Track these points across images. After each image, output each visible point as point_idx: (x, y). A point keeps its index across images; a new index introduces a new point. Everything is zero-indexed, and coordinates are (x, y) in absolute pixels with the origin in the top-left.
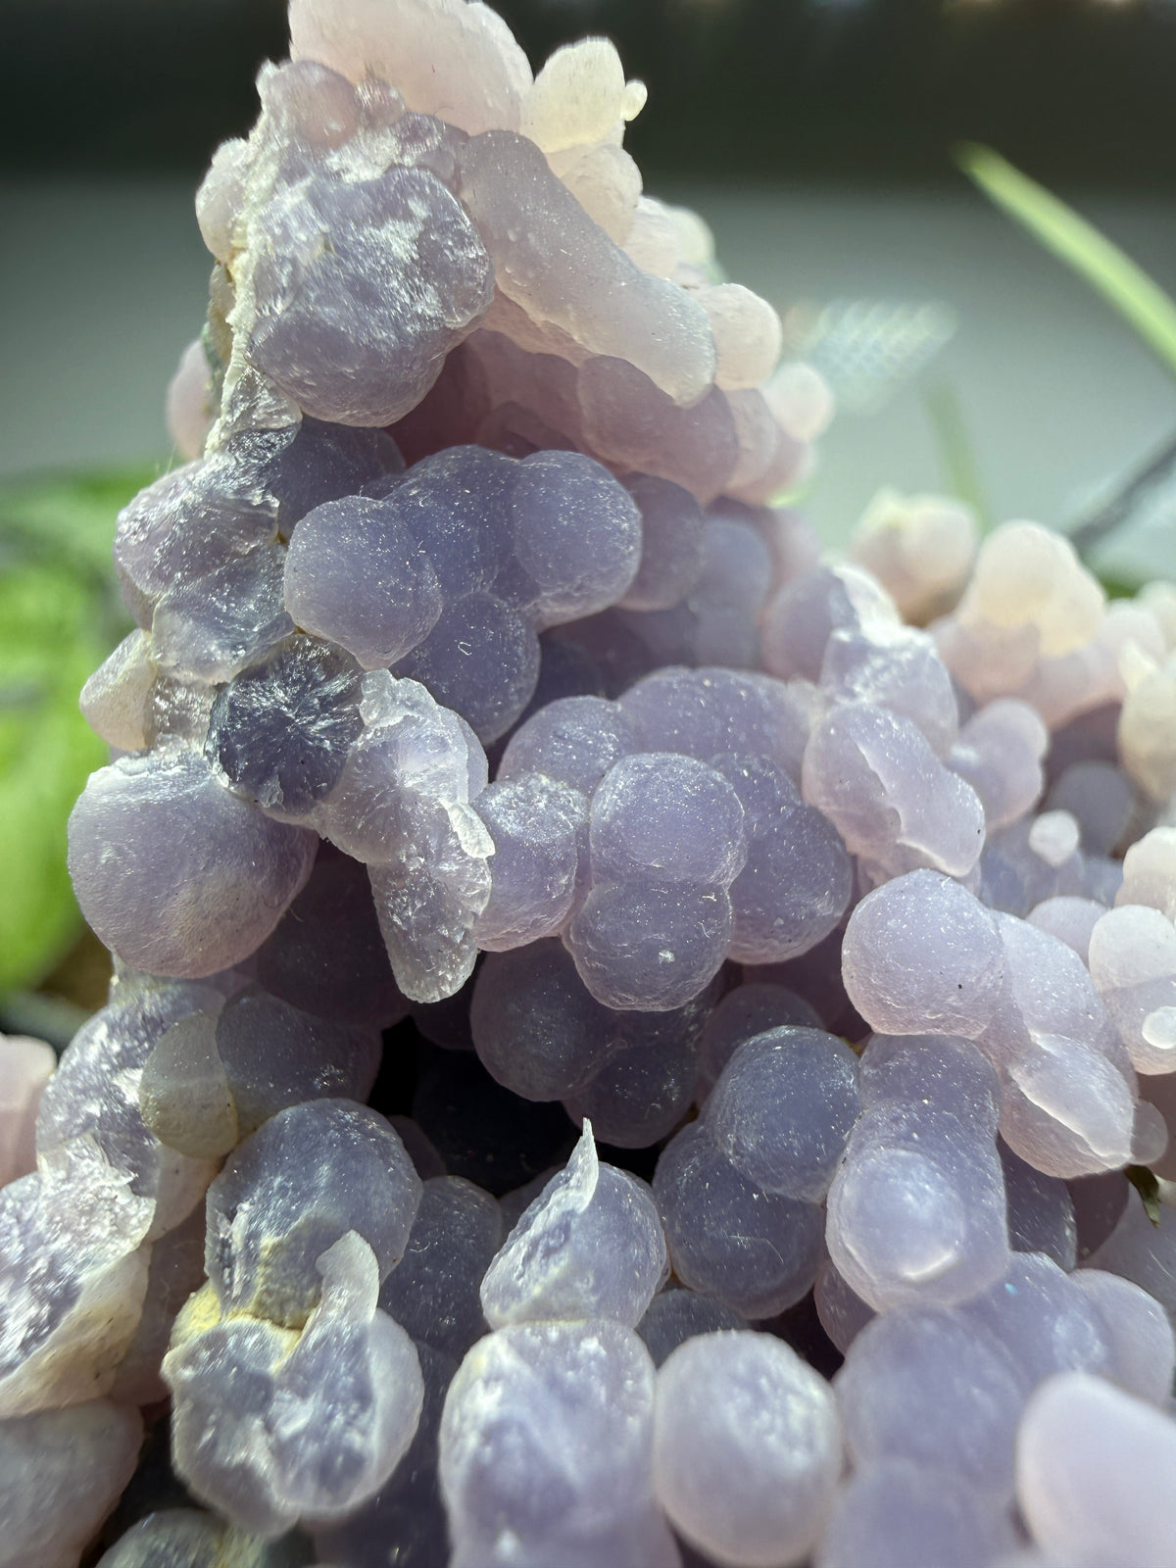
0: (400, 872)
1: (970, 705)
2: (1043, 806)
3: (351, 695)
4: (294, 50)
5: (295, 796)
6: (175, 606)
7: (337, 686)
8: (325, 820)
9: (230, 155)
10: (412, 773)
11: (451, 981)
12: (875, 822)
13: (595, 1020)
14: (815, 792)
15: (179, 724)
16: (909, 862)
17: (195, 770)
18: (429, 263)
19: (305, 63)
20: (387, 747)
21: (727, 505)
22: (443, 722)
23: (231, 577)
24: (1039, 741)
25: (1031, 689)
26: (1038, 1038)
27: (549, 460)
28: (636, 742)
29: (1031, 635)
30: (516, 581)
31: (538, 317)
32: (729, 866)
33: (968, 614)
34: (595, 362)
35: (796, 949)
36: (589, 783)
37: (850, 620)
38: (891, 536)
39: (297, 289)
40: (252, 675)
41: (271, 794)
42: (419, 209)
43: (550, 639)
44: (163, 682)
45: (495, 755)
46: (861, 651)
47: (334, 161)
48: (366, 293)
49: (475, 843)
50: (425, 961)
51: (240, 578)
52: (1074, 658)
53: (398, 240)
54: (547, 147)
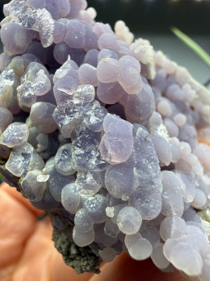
0: (43, 31)
5: (29, 25)
6: (12, 11)
7: (34, 11)
8: (33, 28)
23: (19, 6)
36: (66, 23)
41: (27, 25)
44: (11, 19)
49: (51, 22)
50: (46, 40)
51: (21, 5)
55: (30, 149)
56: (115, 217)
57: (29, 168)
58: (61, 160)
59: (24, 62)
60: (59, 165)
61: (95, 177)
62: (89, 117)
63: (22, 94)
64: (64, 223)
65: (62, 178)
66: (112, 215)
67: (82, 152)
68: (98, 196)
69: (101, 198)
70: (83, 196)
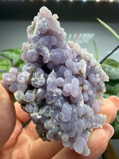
0: (45, 57)
1: (73, 53)
2: (76, 58)
3: (43, 47)
4: (40, 12)
5: (39, 52)
6: (32, 42)
7: (42, 47)
8: (41, 54)
9: (35, 17)
10: (46, 51)
11: (47, 62)
12: (67, 57)
13: (54, 65)
14: (64, 55)
15: (33, 48)
16: (69, 59)
17: (34, 51)
18: (47, 25)
19: (41, 13)
20: (45, 50)
21: (60, 40)
22: (47, 49)
23: (36, 41)
24: (76, 55)
25: (76, 52)
26: (74, 67)
27: (52, 36)
28: (56, 51)
29: (77, 49)
30: (51, 43)
31: (52, 29)
32: (60, 58)
33: (73, 48)
34: (55, 31)
35: (63, 63)
36: (54, 53)
37: (67, 47)
38: (69, 43)
39: (41, 26)
40: (37, 46)
41: (38, 52)
42: (47, 22)
43: (52, 46)
44: (31, 46)
45: (50, 51)
46: (67, 49)
47: (42, 19)
48: (44, 27)
49: (49, 55)
50: (45, 61)
51: (37, 41)
52: (79, 51)
53: (46, 24)
54: (53, 19)
55: (35, 104)
56: (61, 135)
57: (34, 112)
58: (45, 112)
59: (35, 67)
60: (45, 114)
61: (57, 121)
62: (58, 102)
63: (34, 82)
64: (42, 128)
65: (45, 118)
66: (60, 135)
67: (54, 112)
68: (56, 127)
69: (57, 128)
70: (52, 126)
